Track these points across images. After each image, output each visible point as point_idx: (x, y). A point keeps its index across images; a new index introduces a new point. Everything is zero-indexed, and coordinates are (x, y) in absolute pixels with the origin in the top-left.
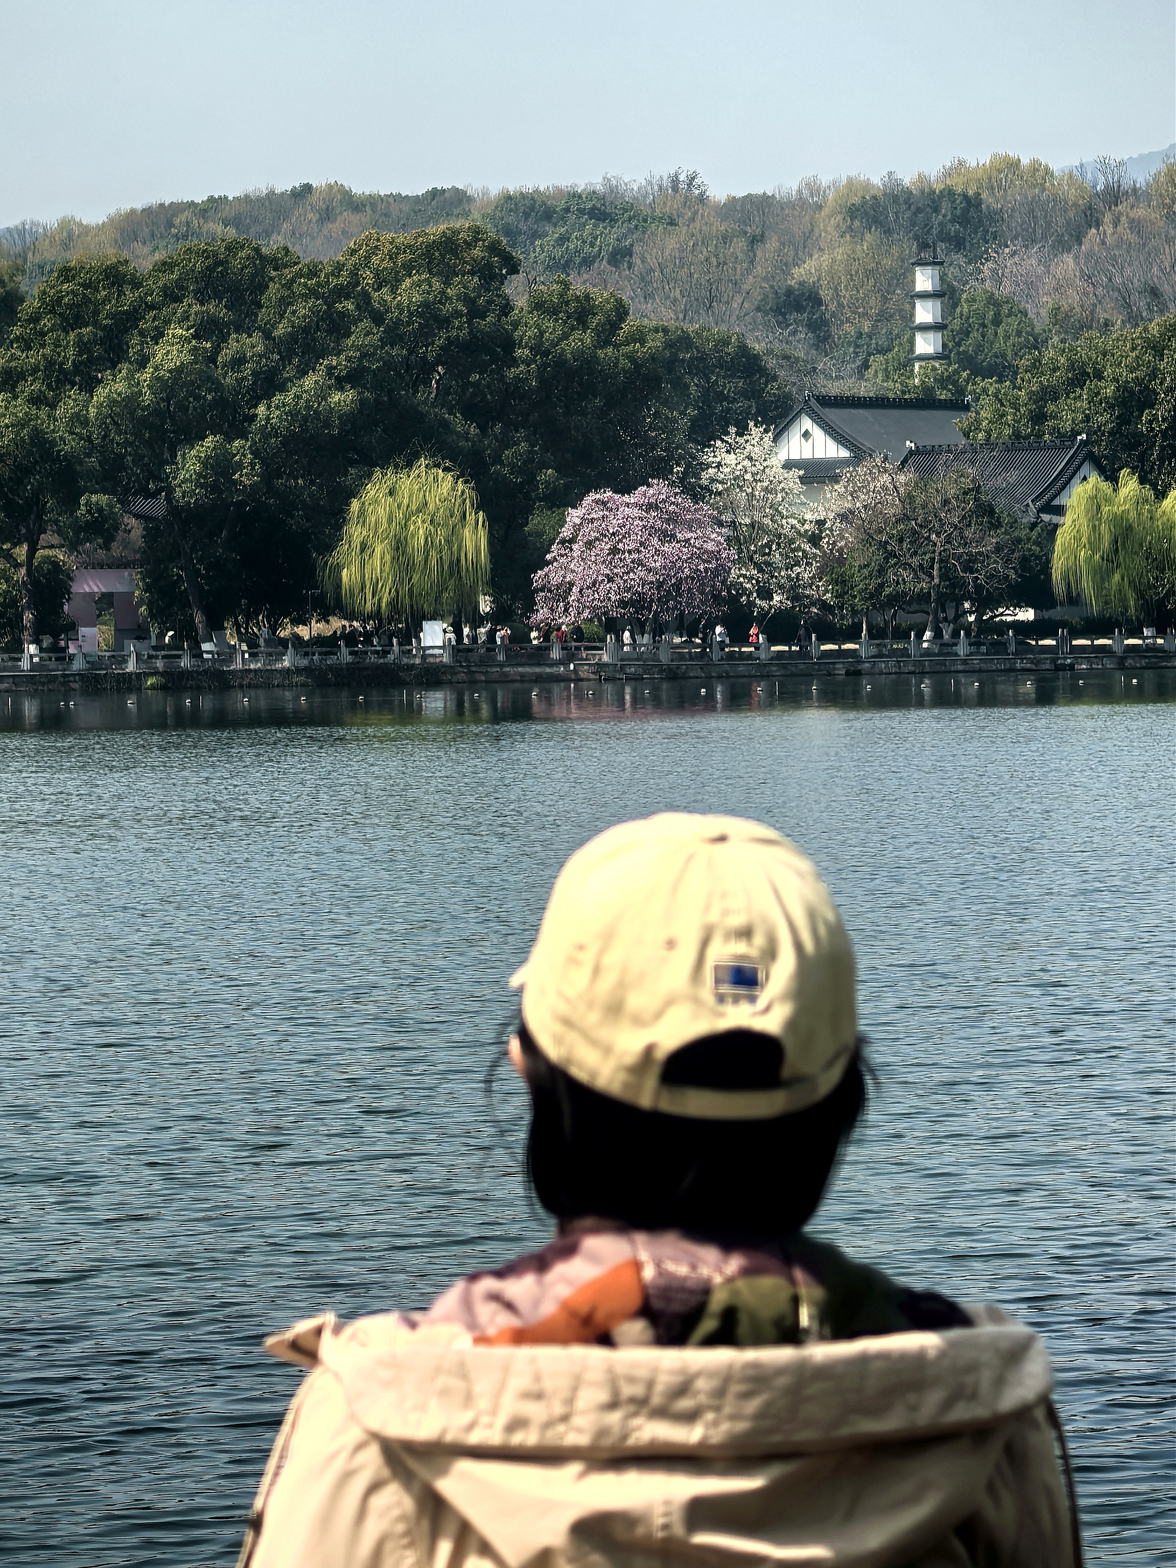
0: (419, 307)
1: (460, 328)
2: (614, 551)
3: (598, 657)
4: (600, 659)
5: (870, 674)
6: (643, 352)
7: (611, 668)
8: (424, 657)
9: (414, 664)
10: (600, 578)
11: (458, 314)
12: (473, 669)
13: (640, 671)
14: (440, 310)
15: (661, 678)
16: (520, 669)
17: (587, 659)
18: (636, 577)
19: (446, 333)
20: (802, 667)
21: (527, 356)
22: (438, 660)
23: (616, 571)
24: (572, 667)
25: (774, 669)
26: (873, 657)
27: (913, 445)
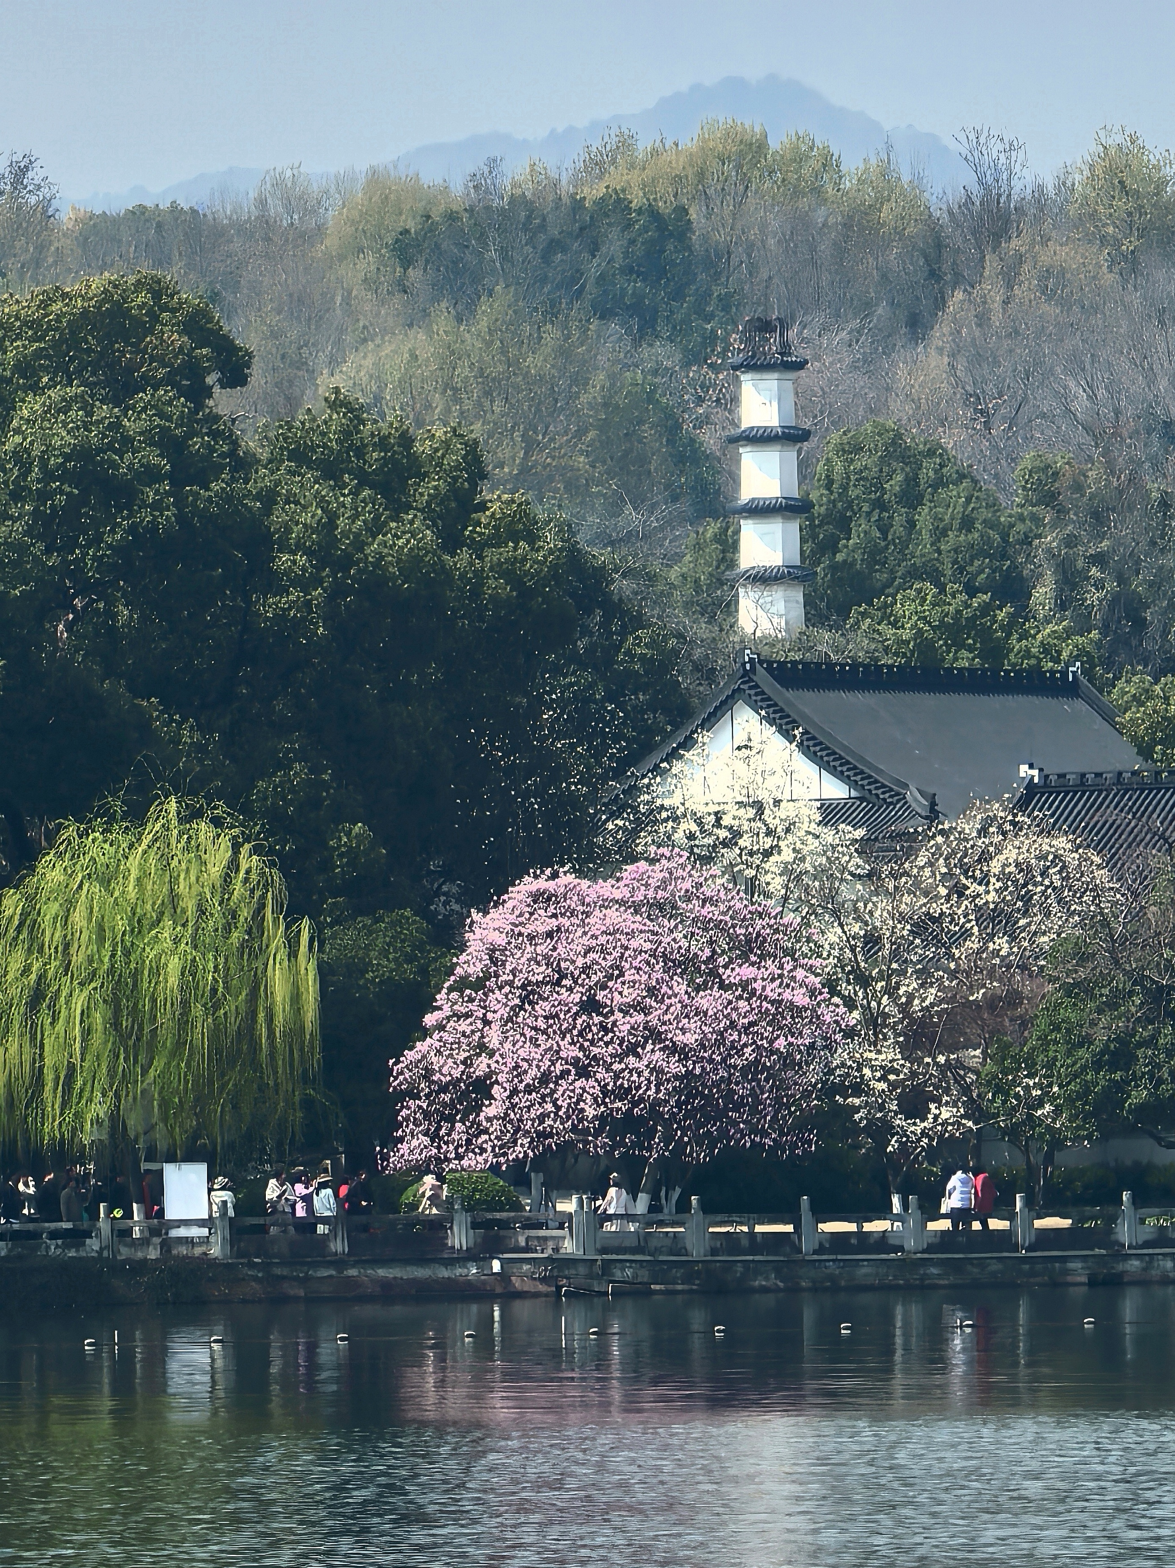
0: (67, 458)
1: (157, 506)
2: (591, 1005)
3: (551, 1245)
4: (556, 1250)
5: (1143, 1283)
6: (536, 561)
7: (582, 1270)
8: (167, 1245)
9: (145, 1260)
10: (559, 1068)
11: (151, 475)
12: (278, 1271)
13: (644, 1275)
14: (115, 466)
15: (691, 1291)
16: (381, 1272)
17: (527, 1249)
18: (641, 1065)
19: (128, 518)
20: (995, 1267)
21: (304, 569)
22: (198, 1251)
23: (595, 1050)
24: (496, 1266)
25: (934, 1271)
26: (1147, 1244)
27: (1035, 772)
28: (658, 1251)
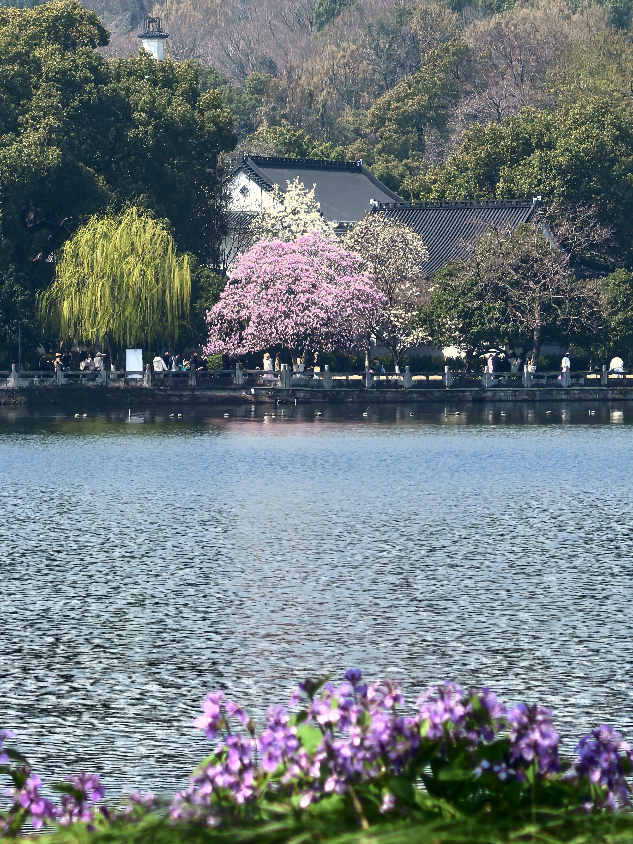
2: (290, 291)
3: (273, 383)
4: (275, 385)
5: (493, 401)
7: (285, 393)
8: (127, 381)
9: (119, 387)
10: (278, 314)
12: (169, 392)
13: (308, 396)
14: (73, 76)
15: (325, 402)
16: (209, 393)
17: (264, 385)
18: (310, 314)
22: (139, 384)
23: (292, 308)
24: (253, 391)
26: (494, 386)
27: (376, 202)
28: (312, 387)
